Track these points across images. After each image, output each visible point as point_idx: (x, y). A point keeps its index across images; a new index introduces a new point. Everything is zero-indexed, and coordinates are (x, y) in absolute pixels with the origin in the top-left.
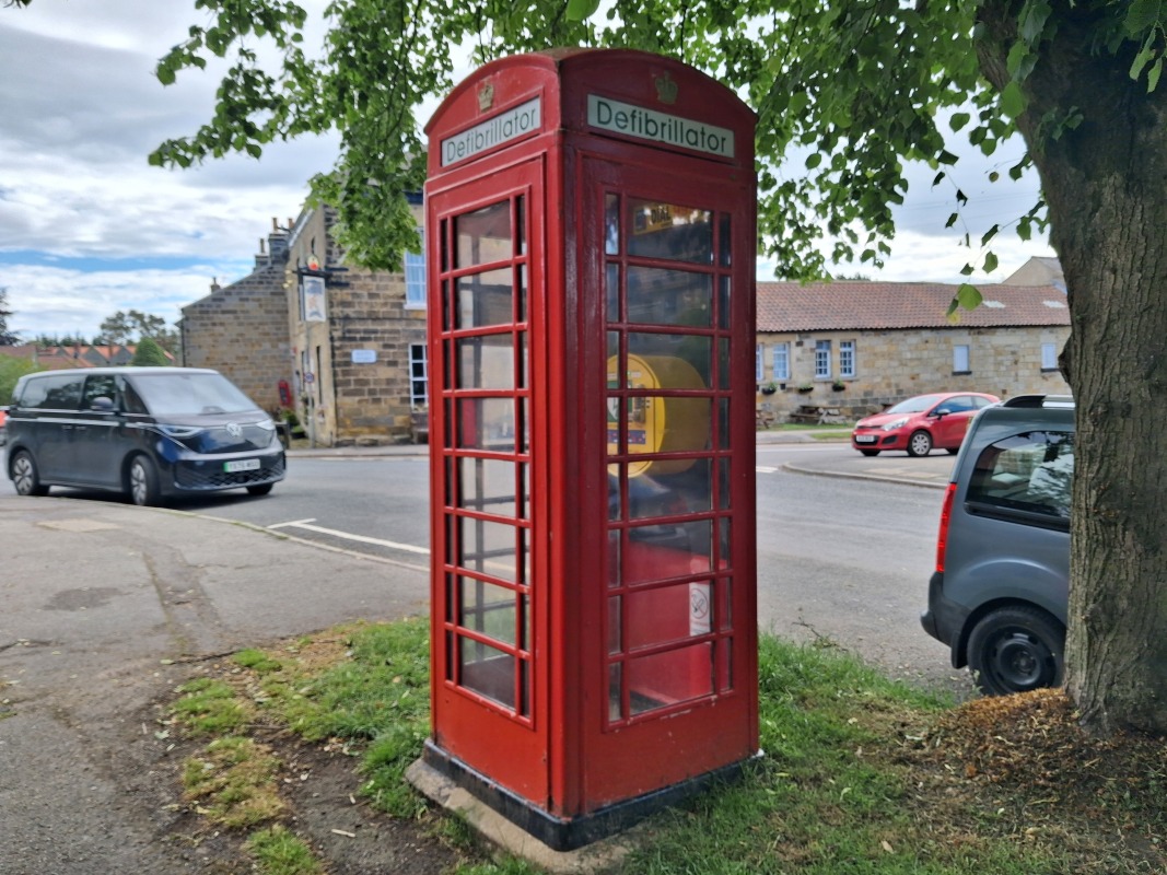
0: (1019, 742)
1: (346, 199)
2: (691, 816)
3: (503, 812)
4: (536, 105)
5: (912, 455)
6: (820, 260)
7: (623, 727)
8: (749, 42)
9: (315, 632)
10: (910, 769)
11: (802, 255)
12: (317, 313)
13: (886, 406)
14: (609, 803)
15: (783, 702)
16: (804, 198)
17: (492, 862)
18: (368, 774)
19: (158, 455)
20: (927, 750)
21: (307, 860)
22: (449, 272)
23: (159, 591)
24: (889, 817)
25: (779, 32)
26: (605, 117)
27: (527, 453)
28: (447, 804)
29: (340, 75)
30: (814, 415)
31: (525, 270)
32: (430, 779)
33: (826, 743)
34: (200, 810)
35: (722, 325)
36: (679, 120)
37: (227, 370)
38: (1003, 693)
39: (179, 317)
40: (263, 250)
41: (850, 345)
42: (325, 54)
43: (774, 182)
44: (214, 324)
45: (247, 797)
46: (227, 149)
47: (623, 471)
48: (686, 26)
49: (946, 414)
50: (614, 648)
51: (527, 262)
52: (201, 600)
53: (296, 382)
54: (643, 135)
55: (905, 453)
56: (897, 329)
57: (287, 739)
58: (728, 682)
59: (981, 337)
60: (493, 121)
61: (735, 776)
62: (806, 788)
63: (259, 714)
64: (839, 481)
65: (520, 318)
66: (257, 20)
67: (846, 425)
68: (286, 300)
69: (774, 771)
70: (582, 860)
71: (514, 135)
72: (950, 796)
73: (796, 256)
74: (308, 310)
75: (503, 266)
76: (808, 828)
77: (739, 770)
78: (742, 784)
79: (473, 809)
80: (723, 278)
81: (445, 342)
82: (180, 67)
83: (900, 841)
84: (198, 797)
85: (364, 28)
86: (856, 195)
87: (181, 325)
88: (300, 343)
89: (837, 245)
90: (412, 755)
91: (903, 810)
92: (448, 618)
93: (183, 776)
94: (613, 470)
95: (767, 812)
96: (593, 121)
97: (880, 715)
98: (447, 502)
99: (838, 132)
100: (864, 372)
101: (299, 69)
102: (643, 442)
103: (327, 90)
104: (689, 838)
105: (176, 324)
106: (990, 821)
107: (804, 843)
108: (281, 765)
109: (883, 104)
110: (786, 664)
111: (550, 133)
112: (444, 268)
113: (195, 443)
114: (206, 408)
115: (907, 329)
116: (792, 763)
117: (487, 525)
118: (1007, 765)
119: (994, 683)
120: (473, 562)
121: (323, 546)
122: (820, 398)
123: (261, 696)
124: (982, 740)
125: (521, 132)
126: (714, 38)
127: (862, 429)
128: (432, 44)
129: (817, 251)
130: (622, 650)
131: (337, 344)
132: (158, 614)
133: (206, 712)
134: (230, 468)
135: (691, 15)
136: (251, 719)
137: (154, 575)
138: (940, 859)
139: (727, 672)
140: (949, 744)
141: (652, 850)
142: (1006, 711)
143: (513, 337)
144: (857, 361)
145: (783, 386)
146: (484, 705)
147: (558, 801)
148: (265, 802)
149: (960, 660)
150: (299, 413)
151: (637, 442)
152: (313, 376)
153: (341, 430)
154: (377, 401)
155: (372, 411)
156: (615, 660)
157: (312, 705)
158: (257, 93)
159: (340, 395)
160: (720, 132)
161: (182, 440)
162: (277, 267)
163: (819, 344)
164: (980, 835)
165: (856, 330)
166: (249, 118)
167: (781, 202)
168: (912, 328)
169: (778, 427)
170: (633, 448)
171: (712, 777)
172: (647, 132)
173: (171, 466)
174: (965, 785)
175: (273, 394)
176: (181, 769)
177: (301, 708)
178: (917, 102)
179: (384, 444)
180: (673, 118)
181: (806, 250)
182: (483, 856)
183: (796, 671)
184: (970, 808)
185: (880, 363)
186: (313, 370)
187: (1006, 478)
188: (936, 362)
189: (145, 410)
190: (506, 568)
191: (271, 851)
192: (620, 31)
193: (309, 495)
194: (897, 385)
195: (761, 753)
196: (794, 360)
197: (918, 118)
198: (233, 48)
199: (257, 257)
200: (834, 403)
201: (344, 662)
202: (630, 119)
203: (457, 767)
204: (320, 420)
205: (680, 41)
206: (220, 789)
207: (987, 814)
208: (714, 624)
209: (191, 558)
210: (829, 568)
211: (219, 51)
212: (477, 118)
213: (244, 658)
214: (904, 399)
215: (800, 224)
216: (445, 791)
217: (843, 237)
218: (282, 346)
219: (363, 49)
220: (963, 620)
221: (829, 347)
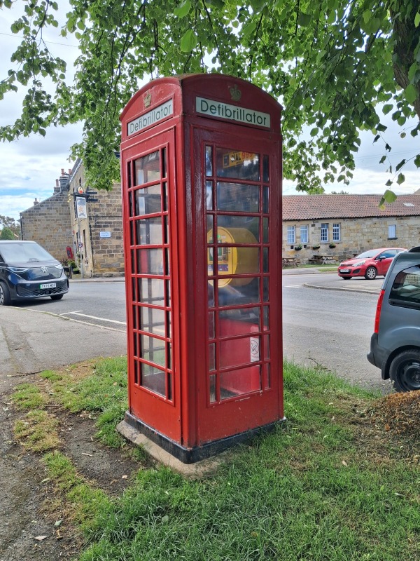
0: (412, 413)
1: (86, 155)
2: (250, 448)
3: (161, 445)
4: (171, 103)
5: (367, 278)
6: (319, 182)
7: (217, 405)
8: (283, 72)
9: (79, 362)
10: (358, 427)
11: (310, 179)
12: (83, 214)
13: (355, 255)
14: (211, 441)
15: (297, 395)
16: (311, 151)
17: (155, 468)
18: (99, 428)
19: (9, 281)
20: (366, 418)
21: (69, 467)
22: (132, 188)
23: (8, 344)
24: (346, 449)
25: (298, 67)
26: (205, 108)
27: (169, 276)
28: (135, 442)
29: (82, 94)
30: (320, 260)
31: (167, 184)
32: (128, 430)
33: (317, 414)
34: (22, 443)
35: (265, 211)
36: (242, 109)
37: (42, 242)
38: (405, 390)
39: (19, 218)
40: (57, 185)
41: (338, 226)
42: (74, 84)
43: (295, 143)
44: (36, 220)
45: (43, 438)
46: (30, 132)
47: (216, 283)
48: (252, 66)
49: (384, 258)
50: (212, 368)
51: (168, 181)
52: (27, 347)
53: (74, 248)
54: (224, 117)
55: (364, 278)
56: (361, 217)
57: (63, 412)
58: (268, 384)
59: (402, 221)
60: (151, 112)
61: (271, 429)
62: (306, 435)
63: (50, 400)
64: (331, 291)
65: (165, 210)
66: (43, 68)
67: (336, 265)
68: (69, 208)
69: (291, 427)
70: (197, 468)
71: (161, 119)
72: (376, 439)
73: (307, 180)
74: (79, 213)
75: (157, 183)
76: (306, 454)
77: (274, 426)
78: (275, 433)
79: (147, 443)
80: (265, 187)
81: (131, 222)
82: (6, 91)
83: (351, 461)
84: (21, 438)
85: (93, 71)
86: (335, 148)
87: (20, 221)
88: (76, 229)
89: (326, 174)
90: (120, 419)
91: (353, 446)
92: (135, 354)
93: (15, 428)
94: (211, 282)
95: (286, 446)
96: (198, 110)
97: (344, 401)
98: (134, 300)
99: (326, 117)
100: (345, 239)
101: (64, 92)
102: (227, 270)
103: (77, 102)
104: (249, 458)
105: (18, 221)
106: (396, 452)
107: (304, 461)
108: (59, 423)
109: (349, 102)
110: (299, 377)
111: (178, 116)
112: (129, 186)
113: (26, 275)
114: (31, 259)
115: (366, 217)
116: (300, 423)
117: (154, 310)
118: (405, 425)
119: (402, 386)
120: (148, 328)
121: (85, 323)
122: (323, 251)
123: (52, 391)
124: (393, 413)
125: (164, 117)
126: (266, 72)
127: (343, 266)
128: (129, 79)
129: (318, 177)
130: (216, 369)
131: (93, 229)
132: (7, 354)
133: (27, 399)
134: (42, 287)
135: (255, 61)
136: (47, 402)
137: (6, 336)
138: (370, 470)
139: (268, 380)
140: (377, 415)
141: (231, 464)
142: (406, 399)
143: (161, 219)
144: (341, 233)
145: (305, 246)
146: (152, 395)
147: (186, 440)
148: (51, 440)
149: (386, 376)
150: (77, 262)
151: (224, 270)
152: (82, 244)
153: (96, 270)
154: (112, 256)
155: (109, 260)
156: (213, 373)
157: (75, 396)
158: (43, 103)
159: (94, 253)
160: (263, 115)
161: (20, 274)
162: (64, 193)
163: (323, 225)
164: (391, 458)
165: (341, 218)
166: (40, 116)
167: (299, 153)
168: (368, 217)
169: (303, 266)
170: (220, 273)
171: (260, 430)
172: (226, 115)
173: (15, 287)
174: (384, 435)
175: (64, 253)
176: (14, 425)
177: (70, 397)
178: (367, 100)
179: (116, 276)
180: (239, 108)
181: (312, 177)
182: (151, 466)
183: (304, 380)
184: (386, 445)
185: (352, 234)
186: (82, 241)
187: (410, 287)
188: (380, 234)
189: (2, 260)
190: (161, 331)
191: (53, 462)
192: (219, 69)
193: (81, 299)
194: (361, 245)
195: (285, 418)
196: (310, 233)
197: (366, 107)
198: (31, 80)
199: (55, 188)
200: (330, 254)
201: (91, 377)
202: (217, 109)
203: (140, 423)
204: (86, 265)
205: (250, 73)
206: (31, 434)
207: (395, 448)
208: (261, 356)
209: (23, 329)
210: (325, 333)
211: (24, 83)
212: (144, 111)
213: (44, 374)
214: (364, 251)
215: (309, 164)
216: (134, 436)
217: (329, 170)
218: (68, 230)
219: (94, 82)
220: (387, 356)
221: (327, 227)
